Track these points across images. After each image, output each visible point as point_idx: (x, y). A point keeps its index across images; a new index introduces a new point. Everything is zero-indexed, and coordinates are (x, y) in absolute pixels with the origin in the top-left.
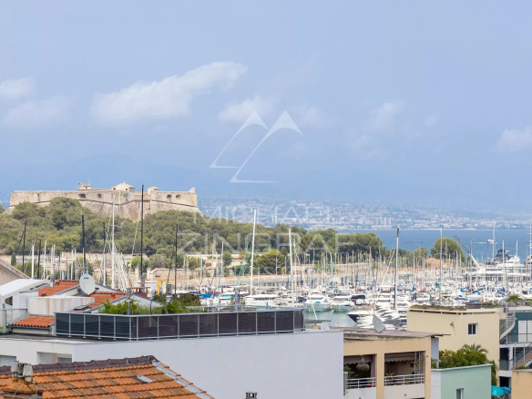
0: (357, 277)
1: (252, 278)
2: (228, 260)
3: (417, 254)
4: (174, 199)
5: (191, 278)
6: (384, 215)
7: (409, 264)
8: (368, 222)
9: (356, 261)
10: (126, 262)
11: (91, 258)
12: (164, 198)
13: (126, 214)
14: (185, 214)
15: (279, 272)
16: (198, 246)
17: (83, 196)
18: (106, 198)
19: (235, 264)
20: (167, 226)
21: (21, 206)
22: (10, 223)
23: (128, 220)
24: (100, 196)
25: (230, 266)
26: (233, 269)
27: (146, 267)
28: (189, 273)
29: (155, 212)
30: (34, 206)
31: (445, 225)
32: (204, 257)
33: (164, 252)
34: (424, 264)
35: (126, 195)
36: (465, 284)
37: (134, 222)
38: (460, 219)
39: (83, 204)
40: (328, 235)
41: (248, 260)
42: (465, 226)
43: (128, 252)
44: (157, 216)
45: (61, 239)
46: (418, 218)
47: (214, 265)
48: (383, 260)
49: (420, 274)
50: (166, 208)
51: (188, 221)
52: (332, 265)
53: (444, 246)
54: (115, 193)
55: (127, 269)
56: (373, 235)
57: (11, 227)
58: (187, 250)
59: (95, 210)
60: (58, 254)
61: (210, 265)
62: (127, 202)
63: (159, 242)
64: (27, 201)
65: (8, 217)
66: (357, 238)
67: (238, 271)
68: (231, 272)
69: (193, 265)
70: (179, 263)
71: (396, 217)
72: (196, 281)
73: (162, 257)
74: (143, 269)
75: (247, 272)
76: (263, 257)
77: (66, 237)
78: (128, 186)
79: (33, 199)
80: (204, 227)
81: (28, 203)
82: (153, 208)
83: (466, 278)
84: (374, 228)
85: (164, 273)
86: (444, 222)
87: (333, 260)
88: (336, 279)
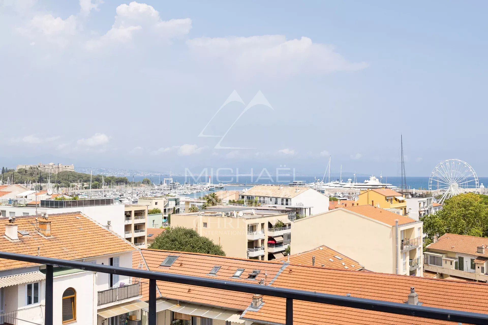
0: (121, 189)
1: (90, 190)
2: (83, 185)
3: (138, 183)
4: (67, 167)
5: (72, 190)
6: (128, 172)
7: (136, 186)
8: (123, 174)
9: (121, 185)
10: (53, 186)
11: (42, 185)
12: (64, 167)
13: (53, 172)
14: (70, 172)
15: (99, 188)
16: (74, 181)
17: (39, 166)
18: (46, 167)
19: (85, 186)
20: (65, 175)
21: (20, 169)
22: (16, 174)
23: (53, 173)
24: (44, 166)
25: (84, 187)
26: (85, 187)
27: (59, 187)
28: (72, 189)
29: (61, 171)
30: (24, 169)
31: (146, 175)
32: (76, 184)
33: (64, 183)
34: (140, 186)
35: (52, 166)
36: (152, 191)
37: (55, 174)
38: (149, 173)
39: (39, 169)
40: (112, 178)
41: (89, 185)
42: (151, 175)
43: (53, 183)
44: (62, 172)
45: (32, 179)
46: (137, 173)
47: (79, 186)
48: (128, 185)
49: (139, 188)
50: (65, 170)
51: (71, 174)
52: (114, 186)
53: (146, 181)
54: (49, 166)
55: (53, 188)
56: (126, 178)
57: (17, 176)
58: (71, 182)
59: (43, 171)
60: (32, 183)
61: (78, 186)
62: (53, 168)
63: (62, 180)
64: (22, 168)
65: (16, 172)
66: (121, 179)
67: (86, 188)
68: (84, 188)
69: (73, 186)
70: (69, 186)
71: (131, 172)
72: (74, 191)
73: (63, 184)
74: (58, 187)
75: (89, 188)
76: (93, 184)
77: (34, 178)
78: (53, 164)
79: (24, 167)
80: (76, 175)
81: (22, 169)
82: (61, 170)
83: (152, 190)
84: (125, 176)
85: (64, 189)
86: (145, 174)
87: (114, 185)
88: (115, 190)
